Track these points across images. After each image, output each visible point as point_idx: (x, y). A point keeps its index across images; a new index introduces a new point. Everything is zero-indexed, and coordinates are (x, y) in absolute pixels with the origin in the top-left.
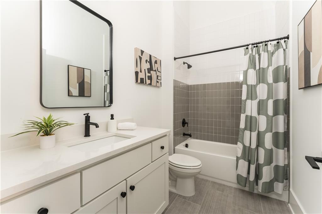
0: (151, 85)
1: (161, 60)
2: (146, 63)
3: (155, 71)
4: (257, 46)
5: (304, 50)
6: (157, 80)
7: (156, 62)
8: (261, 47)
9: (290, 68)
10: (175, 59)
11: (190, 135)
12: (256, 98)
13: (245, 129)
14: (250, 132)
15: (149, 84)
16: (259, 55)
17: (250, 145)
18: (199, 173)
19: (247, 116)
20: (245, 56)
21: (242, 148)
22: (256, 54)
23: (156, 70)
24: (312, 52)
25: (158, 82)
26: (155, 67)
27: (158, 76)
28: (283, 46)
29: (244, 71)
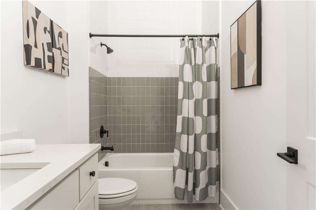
0: (53, 72)
1: (67, 33)
2: (45, 33)
3: (59, 49)
4: (192, 39)
5: (237, 51)
6: (63, 64)
7: (60, 35)
8: (197, 41)
9: (219, 67)
10: (91, 36)
11: (112, 149)
12: (193, 98)
13: (182, 132)
14: (187, 136)
15: (50, 70)
16: (195, 49)
17: (188, 151)
18: (134, 199)
19: (184, 118)
20: (181, 48)
21: (179, 155)
22: (191, 48)
23: (61, 47)
24: (246, 54)
25: (63, 68)
26: (59, 42)
27: (63, 59)
28: (215, 44)
29: (180, 65)
